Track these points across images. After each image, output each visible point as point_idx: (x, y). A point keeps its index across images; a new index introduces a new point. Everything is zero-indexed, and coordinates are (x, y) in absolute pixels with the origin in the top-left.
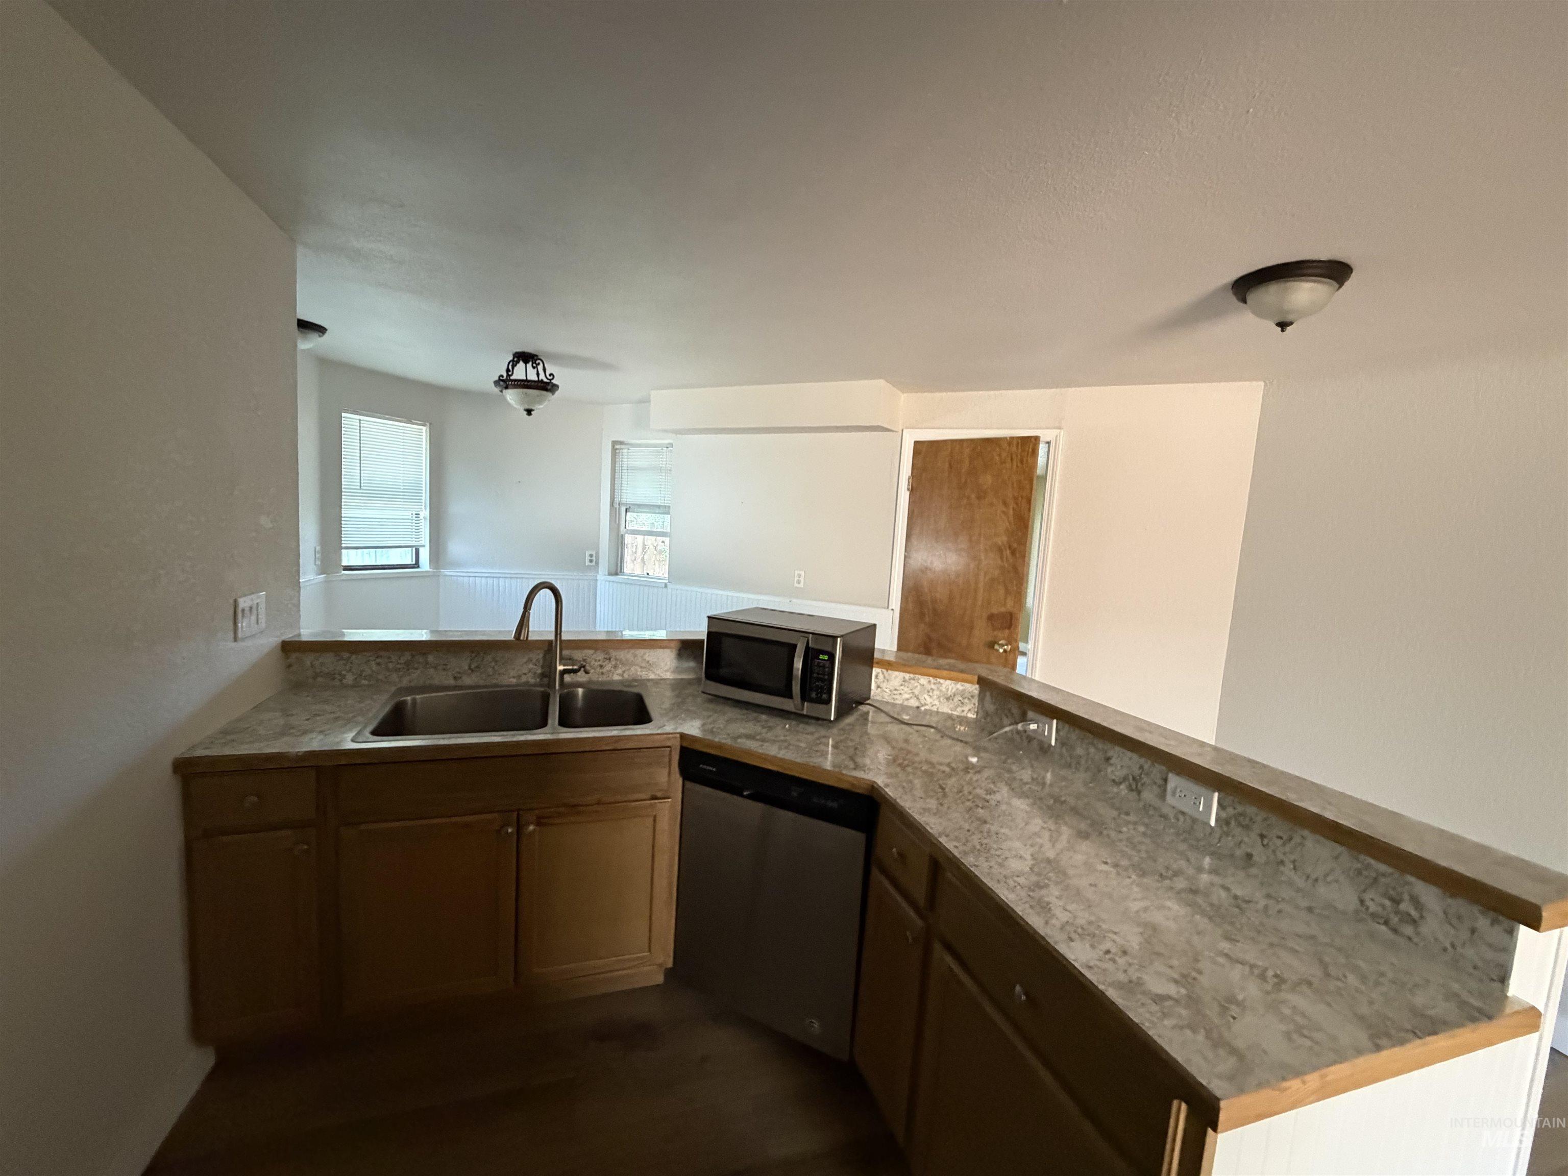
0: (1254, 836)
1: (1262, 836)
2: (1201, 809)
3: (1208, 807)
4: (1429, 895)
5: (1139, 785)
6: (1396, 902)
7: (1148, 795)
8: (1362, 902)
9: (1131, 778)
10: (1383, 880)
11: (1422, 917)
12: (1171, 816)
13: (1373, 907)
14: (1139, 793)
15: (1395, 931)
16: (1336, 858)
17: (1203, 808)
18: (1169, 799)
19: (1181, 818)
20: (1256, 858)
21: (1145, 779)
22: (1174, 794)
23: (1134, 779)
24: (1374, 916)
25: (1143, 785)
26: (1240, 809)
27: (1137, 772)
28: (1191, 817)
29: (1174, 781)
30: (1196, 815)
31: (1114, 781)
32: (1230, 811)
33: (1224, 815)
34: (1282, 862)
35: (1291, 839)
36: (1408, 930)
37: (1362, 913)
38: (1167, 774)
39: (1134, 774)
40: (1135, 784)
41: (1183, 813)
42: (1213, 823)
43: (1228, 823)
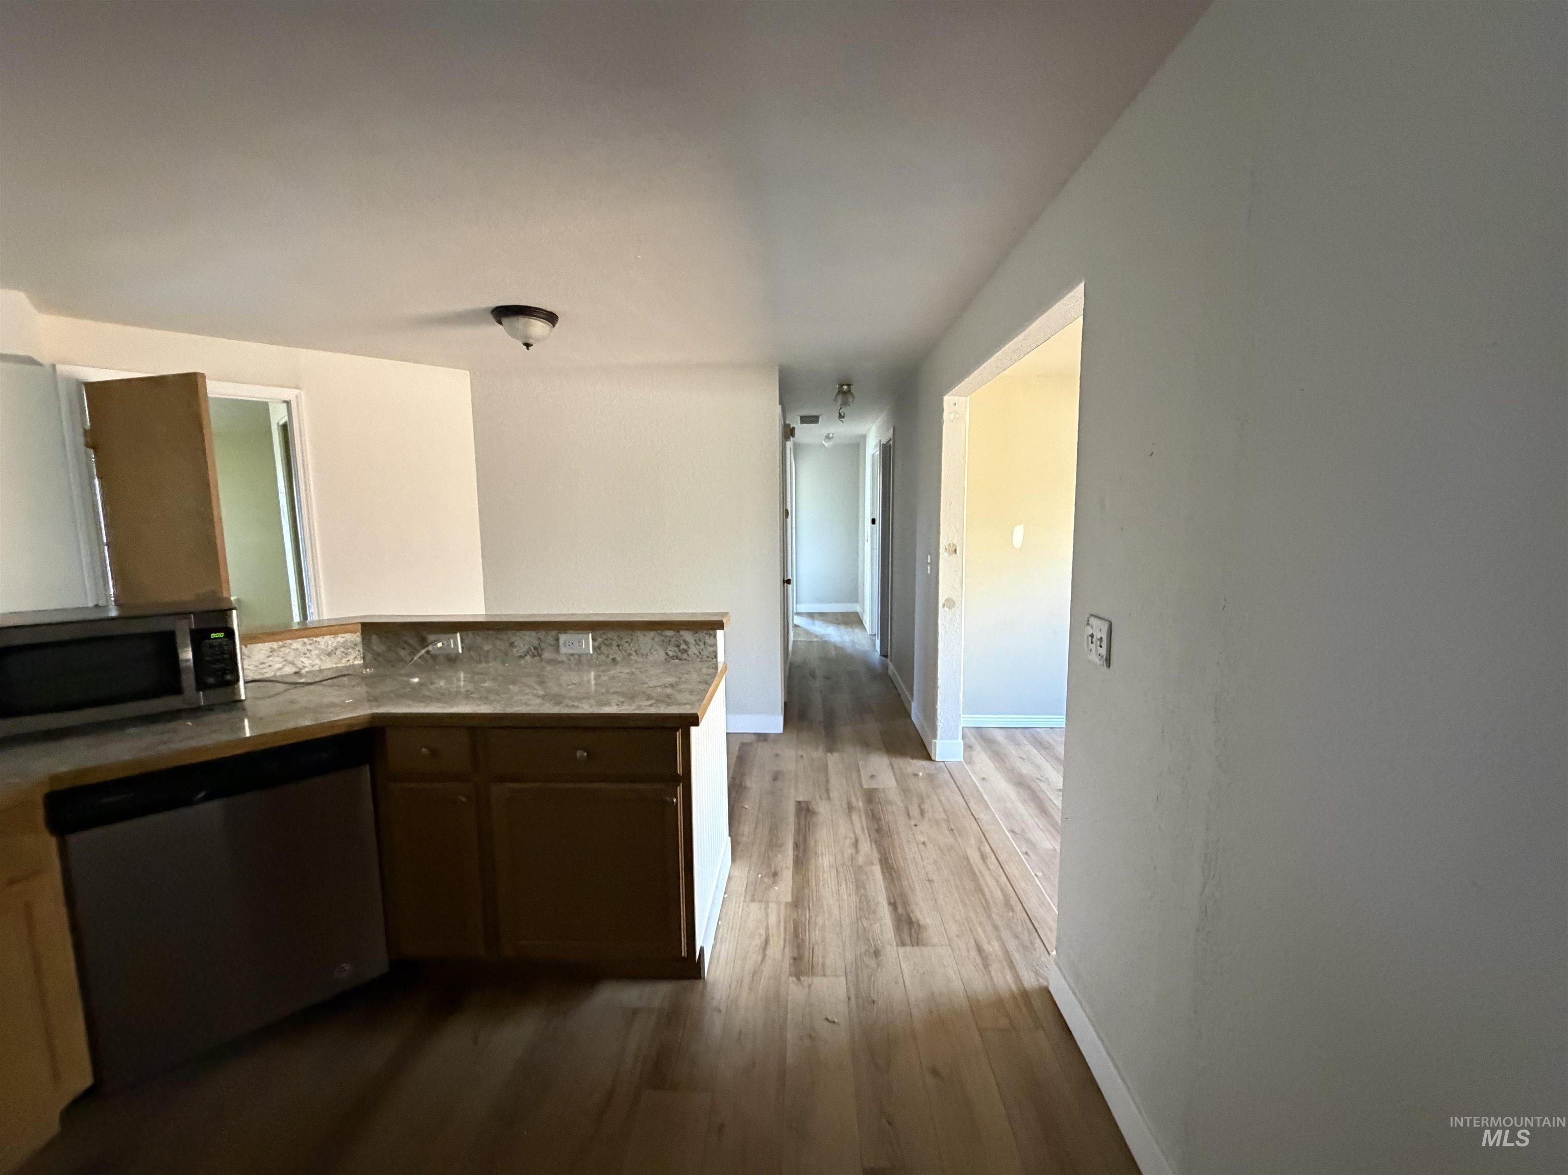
0: (615, 648)
1: (618, 646)
2: (584, 647)
3: (587, 644)
4: (688, 636)
5: (539, 651)
6: (678, 646)
7: (547, 655)
8: (667, 654)
9: (532, 648)
10: (672, 639)
11: (689, 647)
12: (565, 659)
13: (670, 653)
14: (540, 655)
15: (681, 659)
16: (653, 639)
17: (585, 646)
18: (563, 650)
19: (572, 658)
20: (618, 659)
21: (543, 645)
22: (565, 645)
23: (535, 648)
24: (672, 658)
25: (542, 650)
26: (604, 637)
27: (536, 643)
28: (577, 654)
29: (563, 638)
30: (582, 652)
31: (520, 656)
32: (600, 640)
33: (597, 644)
34: (630, 654)
35: (632, 640)
36: (685, 656)
37: (669, 658)
38: (558, 635)
39: (535, 645)
40: (537, 652)
41: (572, 655)
42: (591, 652)
43: (599, 648)
